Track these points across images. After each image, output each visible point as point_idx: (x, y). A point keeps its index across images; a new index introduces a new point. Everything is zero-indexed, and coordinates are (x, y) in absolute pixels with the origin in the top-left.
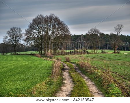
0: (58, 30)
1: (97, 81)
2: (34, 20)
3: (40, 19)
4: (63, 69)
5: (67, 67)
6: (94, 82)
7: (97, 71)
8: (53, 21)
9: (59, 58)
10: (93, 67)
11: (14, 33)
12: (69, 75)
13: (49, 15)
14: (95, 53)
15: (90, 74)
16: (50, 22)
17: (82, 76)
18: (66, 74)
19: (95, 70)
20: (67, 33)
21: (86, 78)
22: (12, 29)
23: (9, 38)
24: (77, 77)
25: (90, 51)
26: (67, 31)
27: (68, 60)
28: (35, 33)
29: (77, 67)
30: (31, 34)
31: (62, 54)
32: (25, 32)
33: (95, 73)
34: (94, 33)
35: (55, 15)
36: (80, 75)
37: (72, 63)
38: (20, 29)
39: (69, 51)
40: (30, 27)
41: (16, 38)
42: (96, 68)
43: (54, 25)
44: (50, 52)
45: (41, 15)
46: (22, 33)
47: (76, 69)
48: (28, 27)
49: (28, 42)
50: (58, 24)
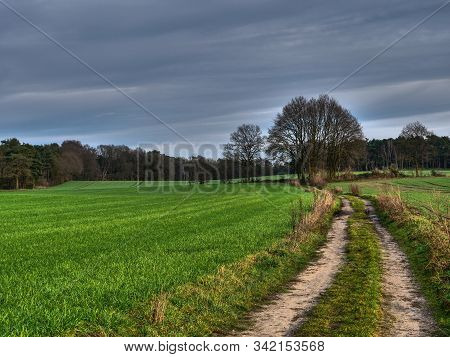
0: (336, 130)
1: (415, 248)
2: (286, 109)
3: (298, 106)
4: (338, 213)
5: (348, 208)
6: (407, 252)
7: (416, 218)
8: (326, 110)
9: (338, 188)
10: (410, 209)
11: (245, 136)
12: (346, 230)
13: (317, 98)
14: (417, 176)
15: (399, 227)
16: (320, 112)
17: (377, 232)
18: (340, 225)
19: (412, 217)
20: (357, 136)
21: (387, 237)
22: (241, 129)
23: (235, 148)
24: (362, 235)
25: (406, 172)
26: (357, 129)
27: (355, 193)
28: (289, 136)
29: (371, 208)
30: (281, 139)
31: (345, 179)
32: (268, 135)
33: (413, 226)
34: (414, 136)
35: (330, 98)
36: (374, 229)
37: (363, 198)
38: (258, 129)
39: (362, 173)
40: (279, 123)
41: (250, 147)
42: (416, 209)
43: (329, 118)
44: (319, 176)
45: (301, 99)
46: (261, 136)
47: (367, 212)
48: (274, 125)
49: (275, 154)
50: (337, 117)
